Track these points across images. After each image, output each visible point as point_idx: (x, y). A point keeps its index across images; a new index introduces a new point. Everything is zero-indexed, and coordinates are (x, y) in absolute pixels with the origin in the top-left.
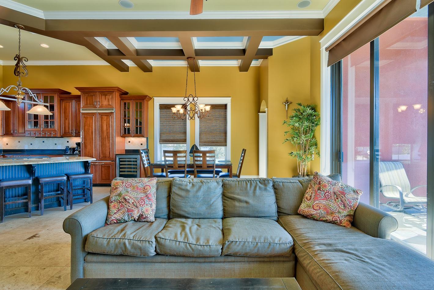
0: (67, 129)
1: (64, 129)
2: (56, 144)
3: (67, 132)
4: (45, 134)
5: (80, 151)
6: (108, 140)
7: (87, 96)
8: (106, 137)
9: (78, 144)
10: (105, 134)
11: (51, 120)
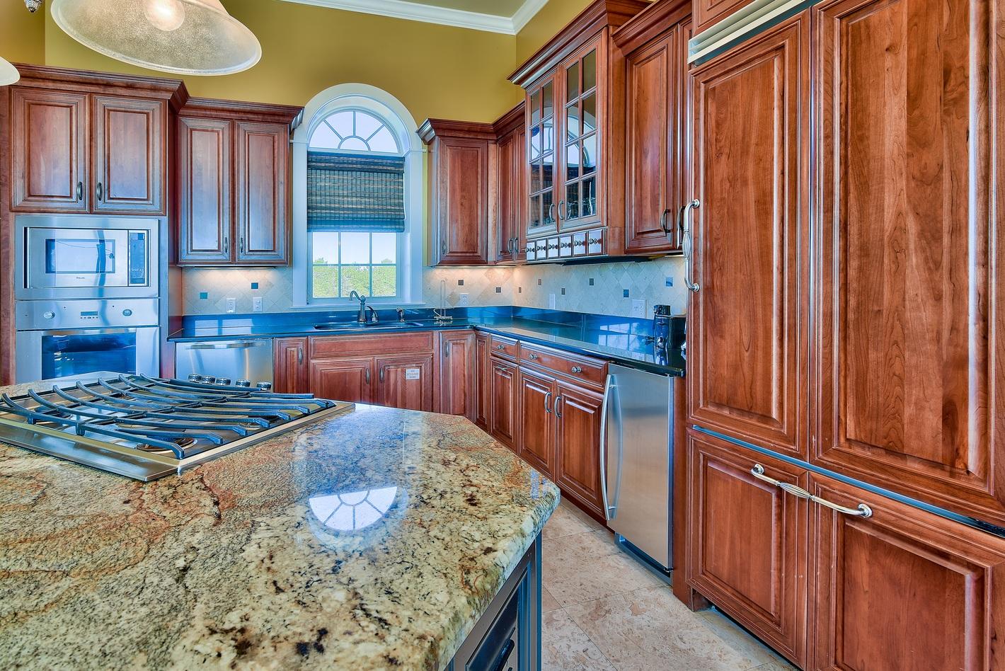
0: (648, 210)
1: (637, 213)
2: (626, 294)
8: (901, 228)
10: (895, 197)
11: (586, 176)
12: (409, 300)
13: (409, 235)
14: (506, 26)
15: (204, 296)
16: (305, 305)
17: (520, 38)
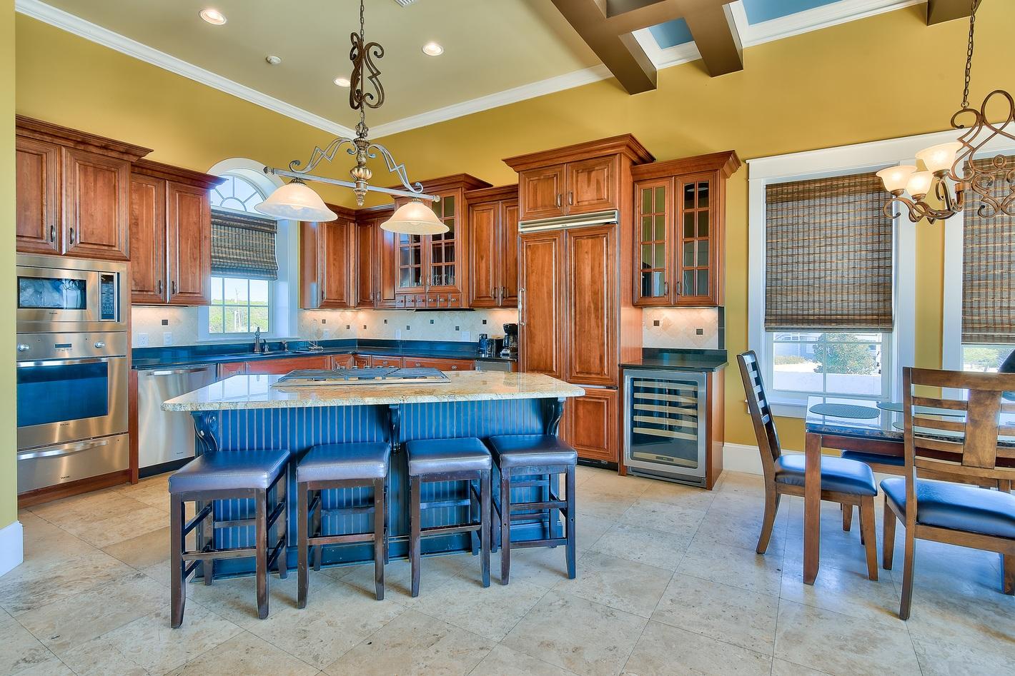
0: (483, 286)
1: (477, 288)
2: (457, 329)
3: (484, 294)
4: (435, 301)
5: (515, 350)
6: (597, 317)
7: (535, 182)
8: (589, 307)
9: (511, 330)
10: (588, 297)
11: (447, 264)
13: (280, 283)
16: (207, 339)
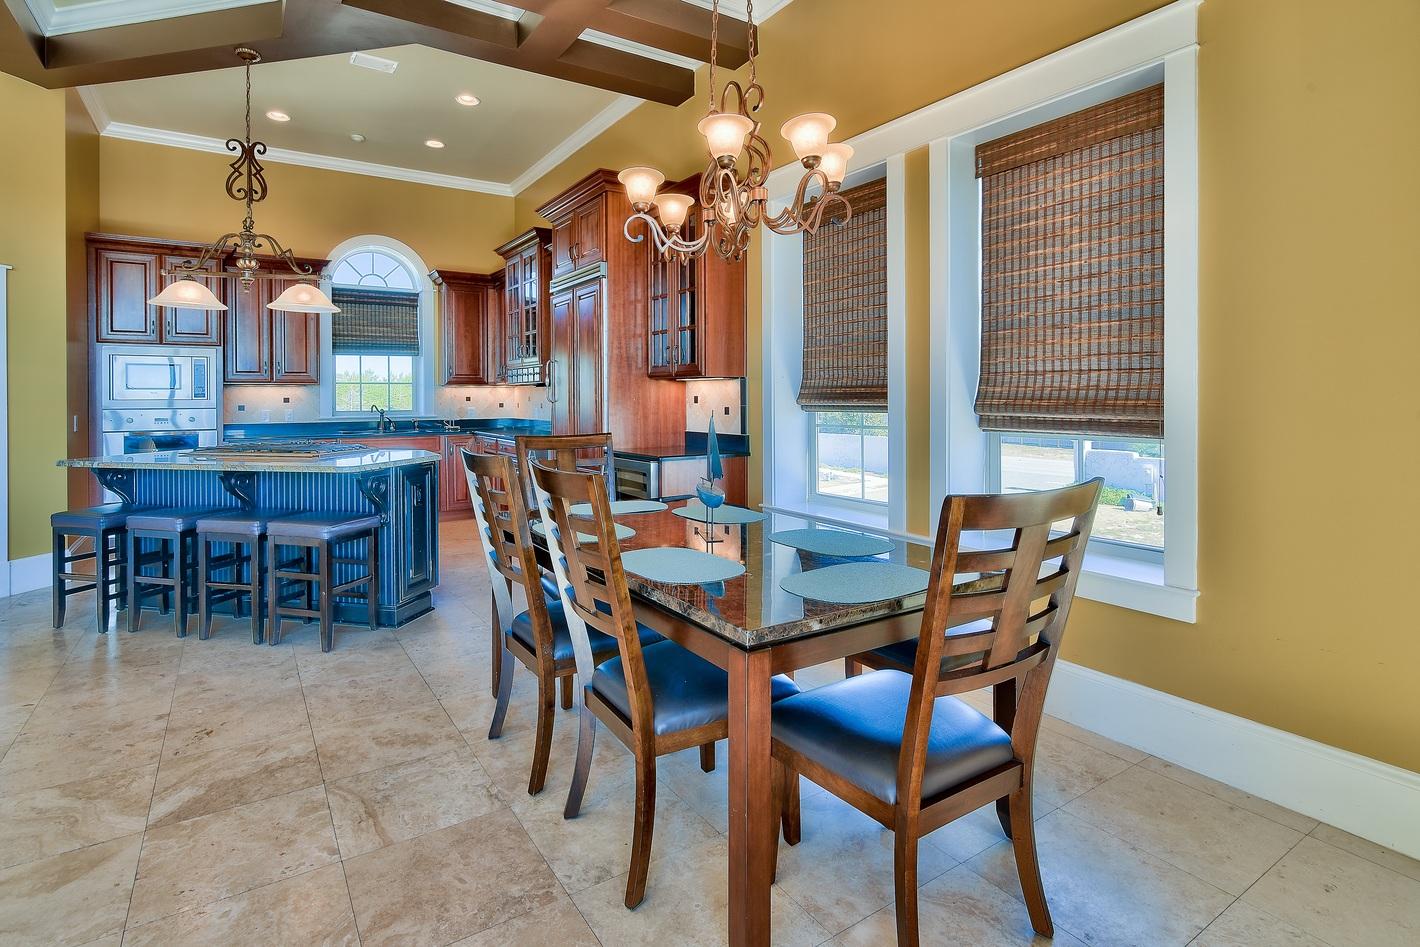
11: (534, 332)
12: (423, 414)
13: (422, 358)
14: (507, 190)
15: (241, 408)
16: (331, 416)
17: (518, 201)
